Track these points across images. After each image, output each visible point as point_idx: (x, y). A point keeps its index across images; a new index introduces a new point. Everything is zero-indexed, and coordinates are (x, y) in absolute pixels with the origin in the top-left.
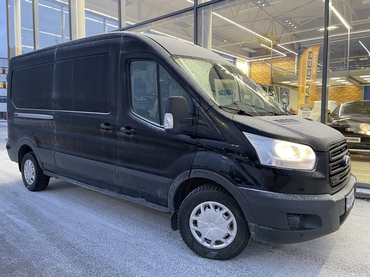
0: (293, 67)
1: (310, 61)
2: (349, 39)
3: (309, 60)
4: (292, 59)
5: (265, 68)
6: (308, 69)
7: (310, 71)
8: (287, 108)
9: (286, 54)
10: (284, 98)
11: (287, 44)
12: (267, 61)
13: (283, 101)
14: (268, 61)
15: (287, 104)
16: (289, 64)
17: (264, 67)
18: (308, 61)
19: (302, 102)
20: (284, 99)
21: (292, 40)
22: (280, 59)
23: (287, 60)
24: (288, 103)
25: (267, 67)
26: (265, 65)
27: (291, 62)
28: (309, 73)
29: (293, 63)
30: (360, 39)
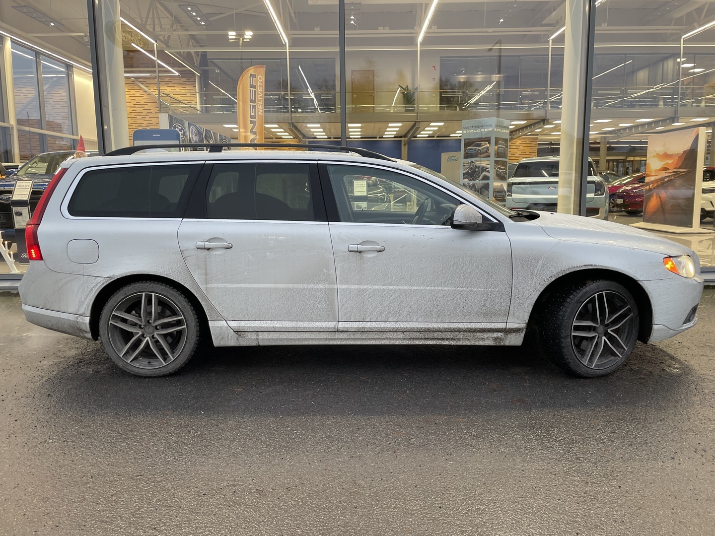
0: (192, 98)
2: (288, 60)
4: (190, 83)
6: (250, 105)
7: (254, 109)
11: (181, 53)
14: (142, 80)
16: (185, 91)
17: (134, 91)
18: (250, 90)
21: (189, 46)
22: (167, 79)
23: (181, 84)
25: (140, 91)
26: (136, 88)
27: (188, 87)
28: (253, 112)
29: (192, 91)
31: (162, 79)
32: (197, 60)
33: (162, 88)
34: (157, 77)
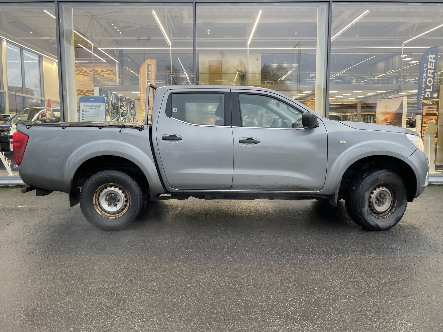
0: (114, 76)
1: (149, 73)
2: (171, 54)
4: (112, 67)
5: (80, 73)
6: (147, 81)
9: (105, 60)
10: (132, 110)
11: (107, 49)
12: (82, 65)
14: (84, 65)
15: (134, 116)
16: (110, 72)
17: (79, 71)
18: (147, 73)
21: (112, 46)
22: (99, 65)
23: (107, 67)
25: (83, 71)
26: (80, 69)
27: (111, 69)
29: (114, 72)
30: (178, 56)
31: (96, 64)
32: (117, 54)
33: (95, 69)
34: (93, 63)
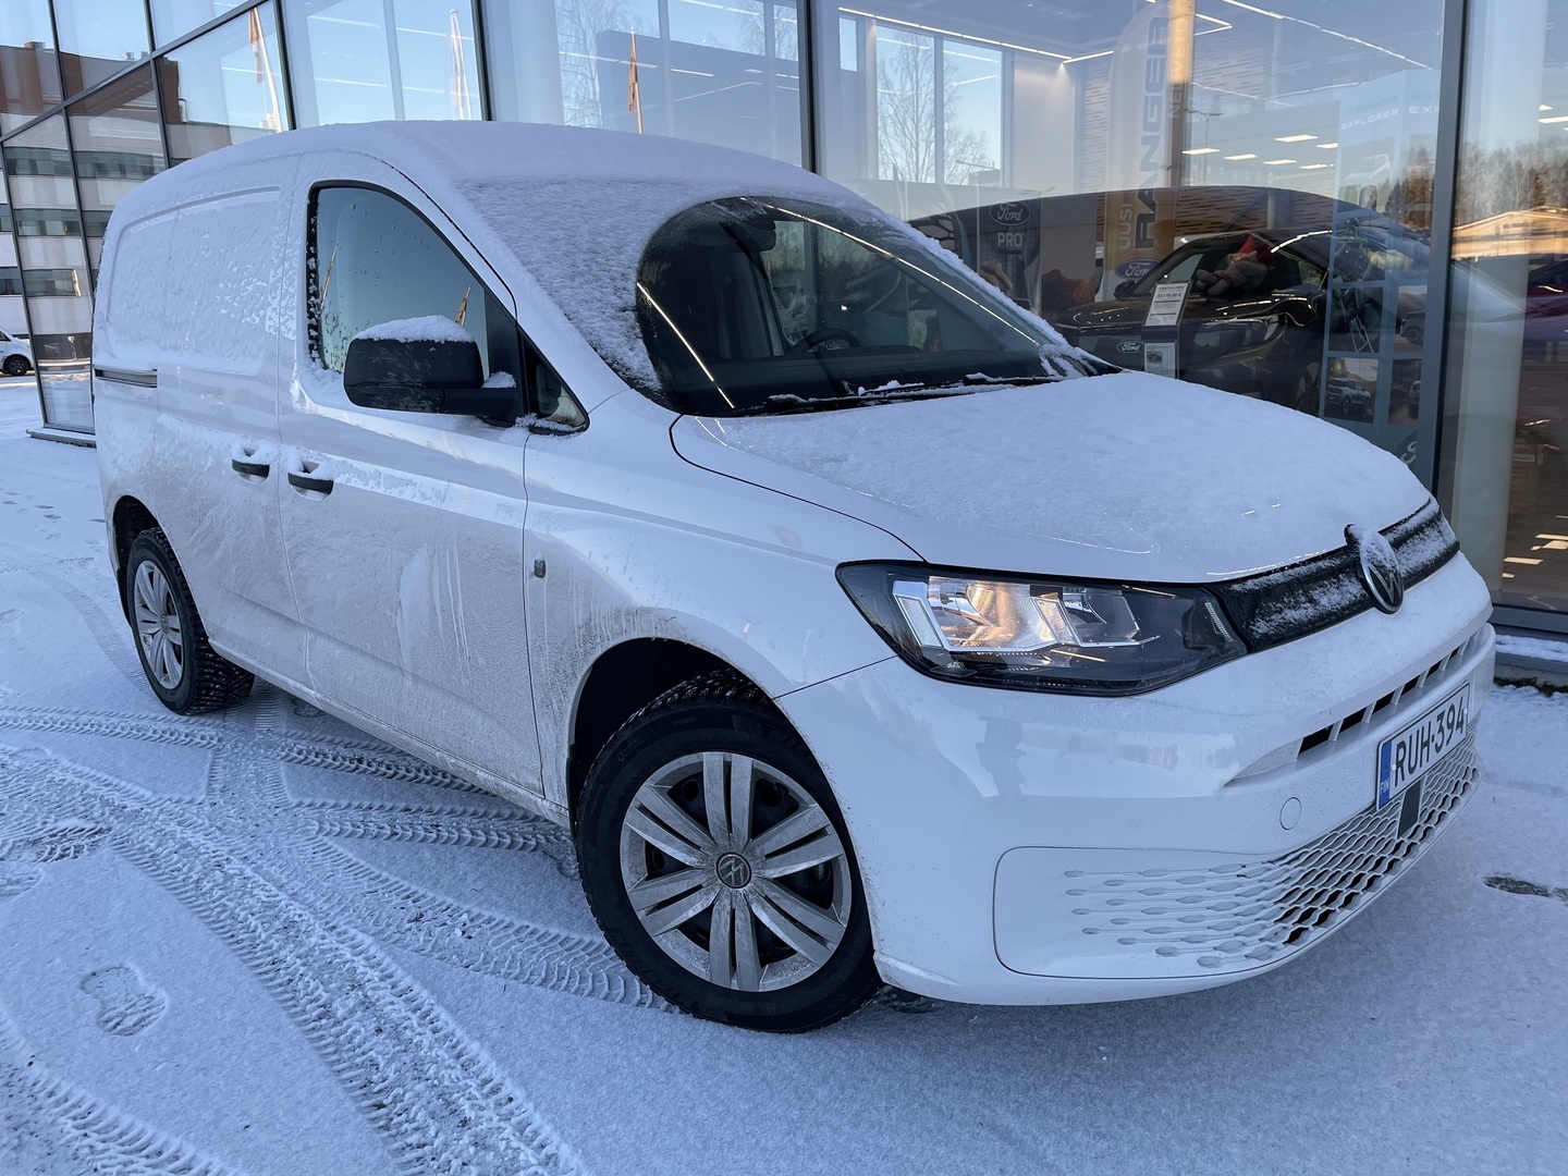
1: (1155, 60)
3: (1151, 56)
4: (1258, 43)
6: (1147, 97)
7: (1156, 107)
8: (1026, 271)
10: (1005, 232)
13: (1000, 241)
15: (1025, 256)
18: (1149, 60)
19: (1125, 243)
20: (1008, 234)
24: (1035, 252)
28: (1152, 115)
